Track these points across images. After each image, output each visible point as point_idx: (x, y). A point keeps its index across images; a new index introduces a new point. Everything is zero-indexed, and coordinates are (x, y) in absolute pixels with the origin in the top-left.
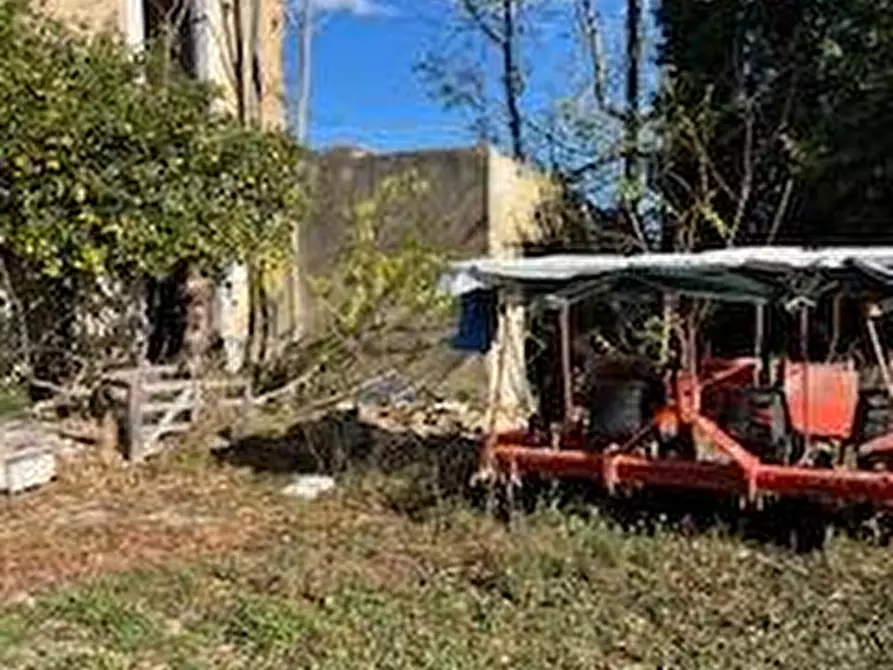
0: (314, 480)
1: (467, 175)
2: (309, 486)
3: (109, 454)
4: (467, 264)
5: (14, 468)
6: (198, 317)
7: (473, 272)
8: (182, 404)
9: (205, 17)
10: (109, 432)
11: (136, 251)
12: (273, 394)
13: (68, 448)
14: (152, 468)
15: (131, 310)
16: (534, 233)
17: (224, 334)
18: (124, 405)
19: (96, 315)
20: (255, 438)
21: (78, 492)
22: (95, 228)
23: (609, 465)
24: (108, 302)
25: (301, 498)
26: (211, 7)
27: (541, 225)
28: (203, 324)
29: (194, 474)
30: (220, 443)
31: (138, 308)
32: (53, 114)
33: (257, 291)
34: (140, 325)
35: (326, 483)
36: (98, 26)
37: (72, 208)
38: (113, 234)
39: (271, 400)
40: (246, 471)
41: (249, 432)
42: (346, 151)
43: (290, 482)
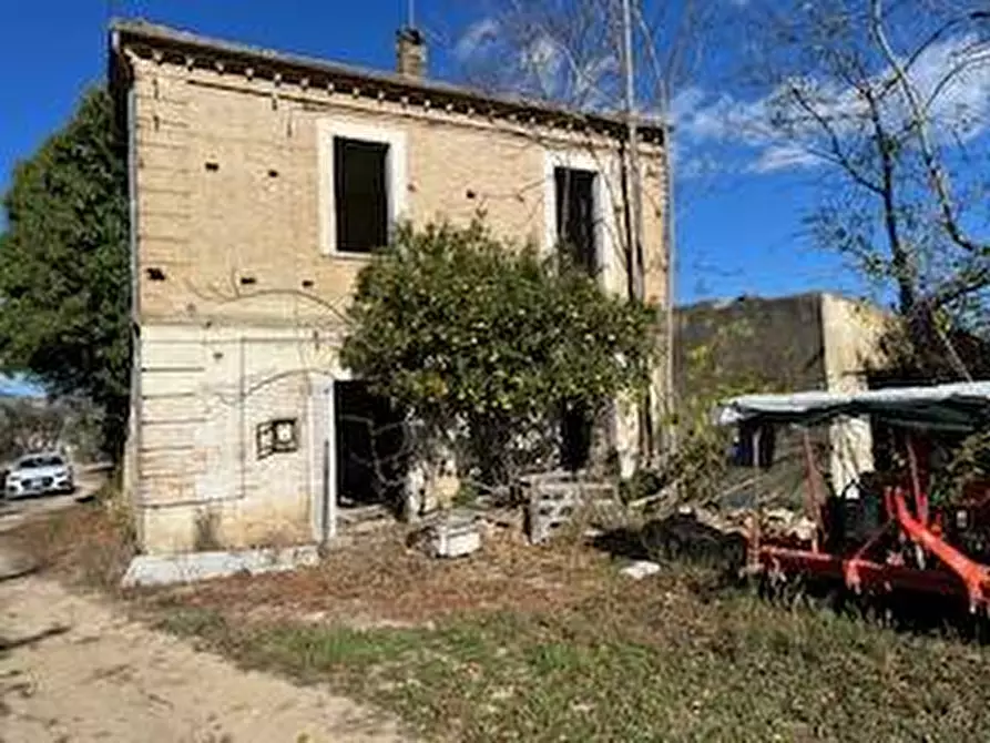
0: (642, 564)
1: (806, 316)
2: (641, 569)
3: (516, 535)
4: (731, 401)
5: (453, 541)
6: (597, 436)
7: (736, 407)
8: (567, 502)
9: (602, 220)
10: (517, 520)
11: (528, 394)
12: (652, 498)
13: (491, 529)
14: (544, 548)
15: (548, 433)
16: (879, 361)
17: (619, 448)
18: (528, 501)
19: (525, 436)
20: (622, 531)
21: (491, 560)
22: (505, 381)
23: (848, 566)
24: (535, 426)
25: (630, 577)
26: (606, 210)
27: (886, 353)
28: (602, 441)
29: (569, 553)
30: (594, 533)
31: (554, 431)
32: (474, 310)
33: (644, 417)
34: (555, 441)
35: (653, 568)
36: (523, 242)
37: (490, 368)
38: (516, 384)
39: (650, 503)
40: (605, 555)
41: (615, 526)
42: (707, 305)
43: (629, 565)
